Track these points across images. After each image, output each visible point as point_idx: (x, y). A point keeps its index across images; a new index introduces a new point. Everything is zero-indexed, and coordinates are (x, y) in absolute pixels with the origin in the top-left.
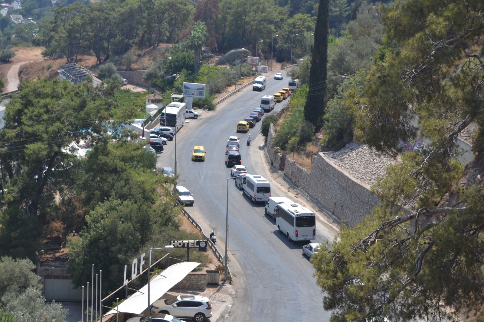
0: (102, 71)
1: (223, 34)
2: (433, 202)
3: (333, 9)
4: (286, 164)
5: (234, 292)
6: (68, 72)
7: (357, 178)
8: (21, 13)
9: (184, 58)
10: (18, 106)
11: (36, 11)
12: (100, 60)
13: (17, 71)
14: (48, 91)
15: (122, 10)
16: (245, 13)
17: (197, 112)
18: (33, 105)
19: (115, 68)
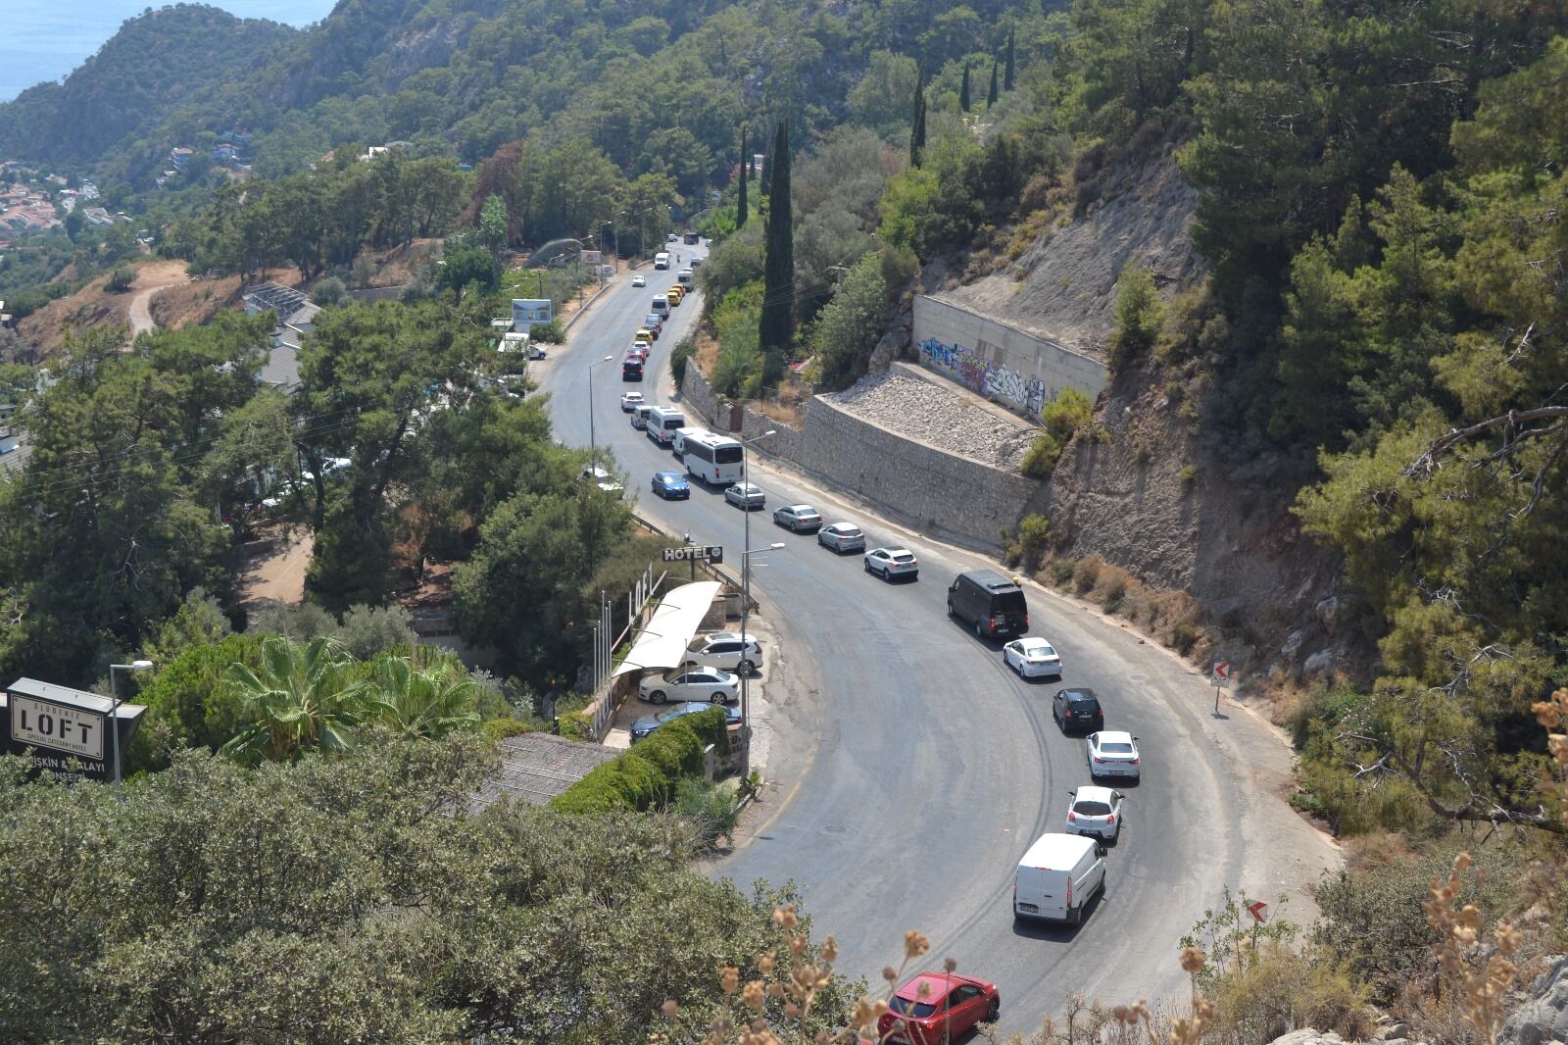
0: (320, 293)
1: (527, 214)
2: (1050, 457)
3: (687, 163)
4: (746, 420)
5: (769, 627)
6: (265, 298)
7: (898, 430)
8: (102, 205)
9: (471, 260)
10: (322, 352)
11: (131, 198)
12: (307, 274)
13: (146, 304)
14: (371, 322)
15: (344, 185)
16: (563, 177)
17: (541, 347)
18: (349, 349)
19: (342, 286)
